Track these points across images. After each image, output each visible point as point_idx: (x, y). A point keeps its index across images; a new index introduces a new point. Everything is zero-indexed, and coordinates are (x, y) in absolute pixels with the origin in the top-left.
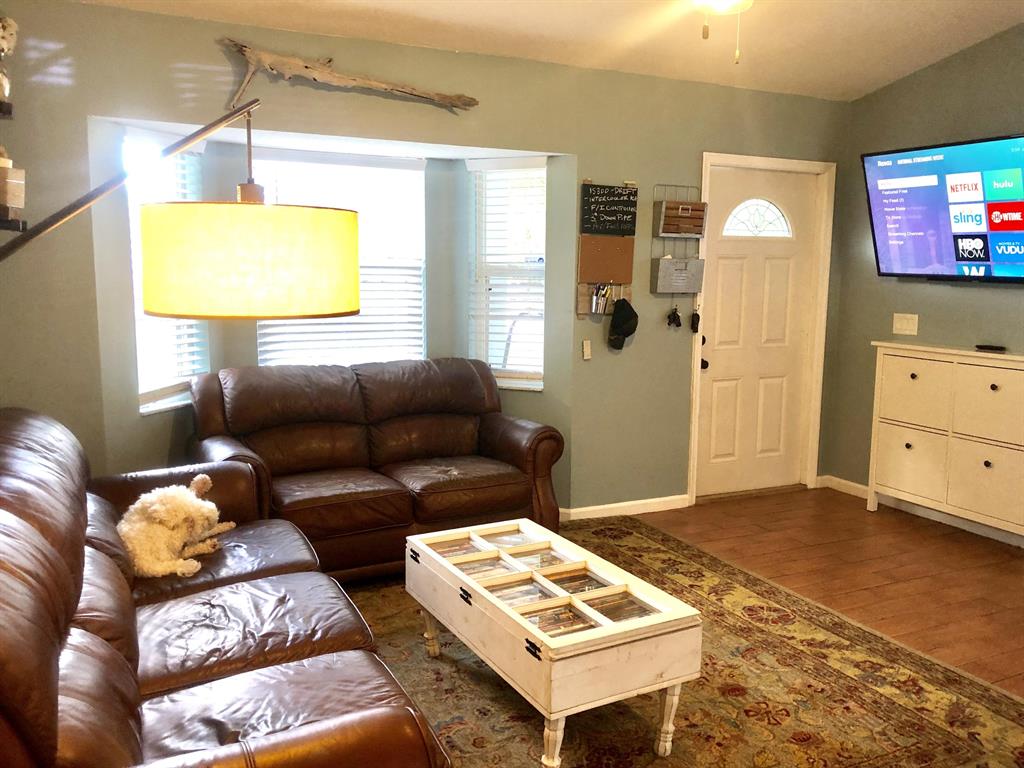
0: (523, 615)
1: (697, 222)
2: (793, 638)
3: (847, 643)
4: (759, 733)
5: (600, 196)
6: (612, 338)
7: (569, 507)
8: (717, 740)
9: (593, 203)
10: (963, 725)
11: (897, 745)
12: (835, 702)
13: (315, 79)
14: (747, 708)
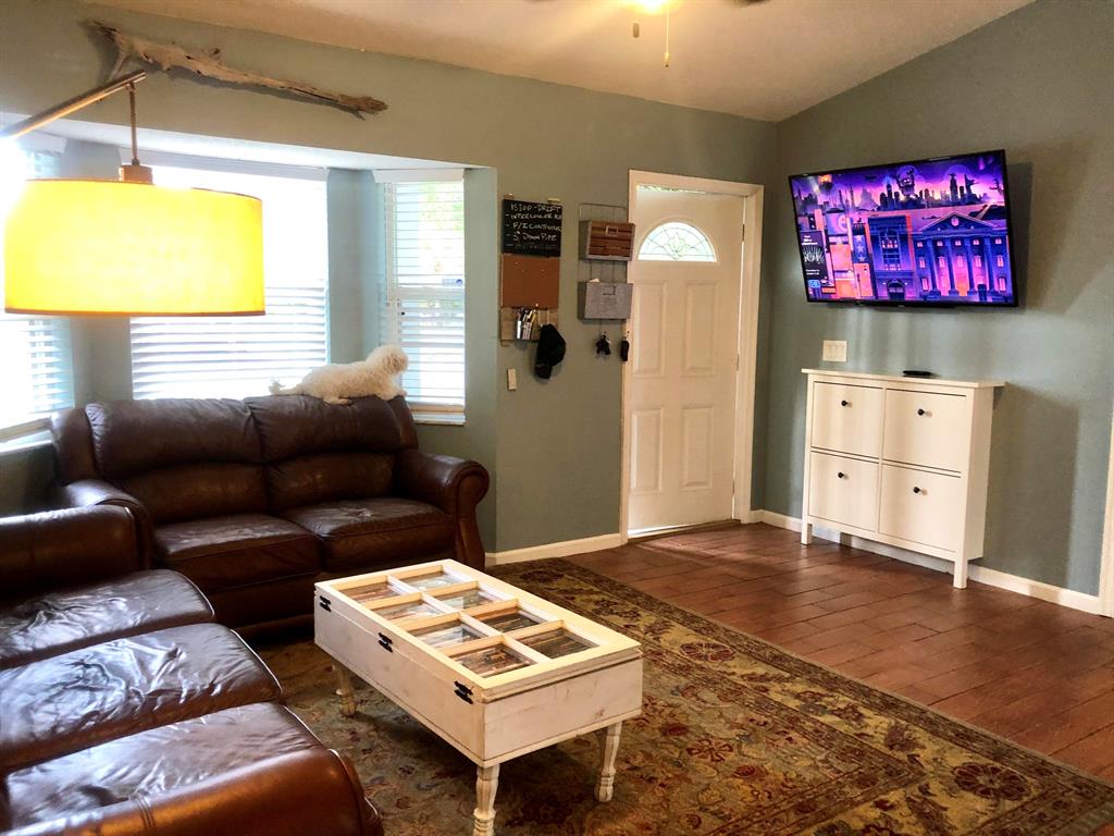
0: (451, 657)
1: (624, 244)
2: (734, 673)
3: (787, 675)
4: (702, 768)
5: (523, 212)
6: (539, 366)
7: (494, 552)
8: (659, 781)
9: (515, 221)
10: (903, 747)
11: (839, 772)
12: (778, 733)
13: (199, 72)
14: (690, 746)
